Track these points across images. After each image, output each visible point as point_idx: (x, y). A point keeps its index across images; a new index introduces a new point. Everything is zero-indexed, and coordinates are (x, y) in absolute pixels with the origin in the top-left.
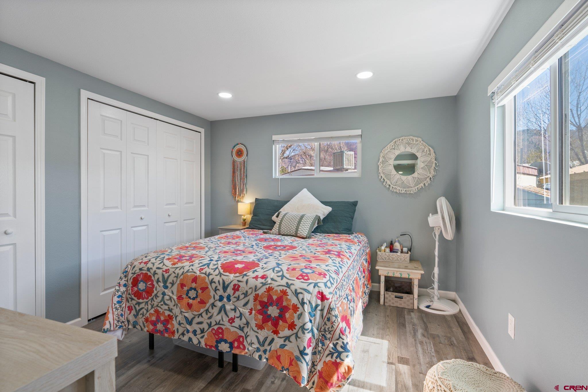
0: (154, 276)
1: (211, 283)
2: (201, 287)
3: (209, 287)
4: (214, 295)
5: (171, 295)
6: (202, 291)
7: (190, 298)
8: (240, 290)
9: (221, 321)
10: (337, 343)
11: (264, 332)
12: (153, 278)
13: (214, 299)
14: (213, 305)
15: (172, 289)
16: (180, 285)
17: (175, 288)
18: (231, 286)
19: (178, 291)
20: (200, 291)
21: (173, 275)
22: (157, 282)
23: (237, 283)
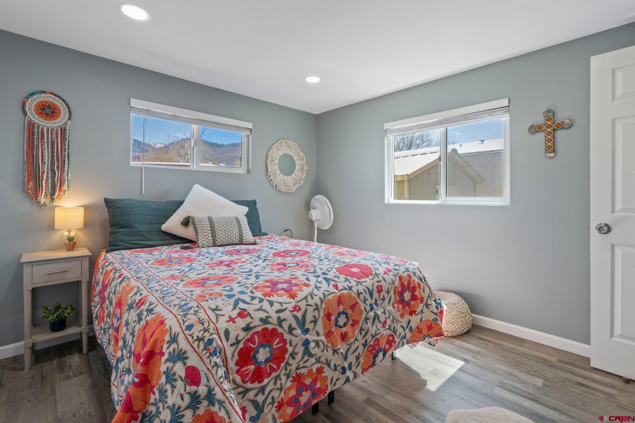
0: (281, 326)
1: (359, 296)
2: (350, 305)
3: (359, 301)
4: (365, 307)
5: (316, 338)
6: (352, 310)
7: (341, 327)
8: (383, 290)
9: (377, 331)
10: (436, 299)
11: (405, 318)
12: (280, 330)
13: (366, 312)
14: (367, 319)
15: (316, 329)
16: (325, 318)
17: (320, 326)
18: (375, 290)
19: (325, 327)
20: (350, 312)
21: (310, 309)
22: (289, 333)
23: (377, 284)
